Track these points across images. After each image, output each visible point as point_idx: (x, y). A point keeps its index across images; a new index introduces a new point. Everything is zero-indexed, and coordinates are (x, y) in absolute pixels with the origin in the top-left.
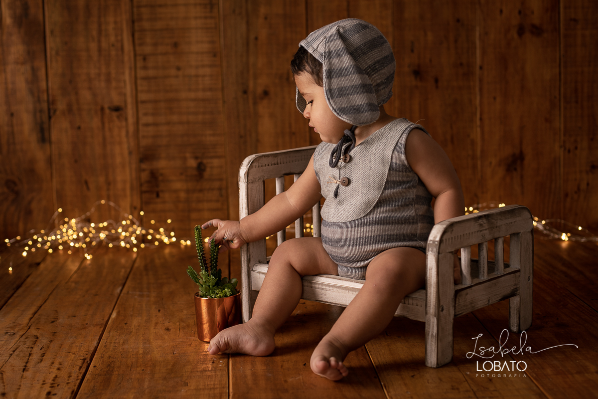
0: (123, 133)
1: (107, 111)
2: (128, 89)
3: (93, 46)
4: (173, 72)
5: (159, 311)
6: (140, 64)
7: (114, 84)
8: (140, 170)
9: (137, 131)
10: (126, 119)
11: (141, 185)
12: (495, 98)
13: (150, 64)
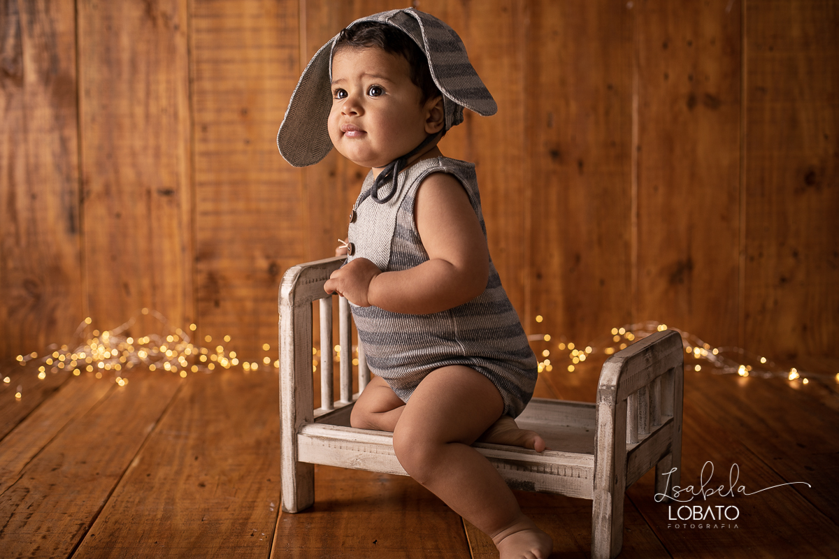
0: (175, 223)
1: (155, 195)
2: (183, 167)
3: (139, 111)
4: (240, 146)
5: (196, 458)
6: (198, 135)
7: (164, 160)
8: (195, 271)
9: (192, 221)
10: (179, 206)
11: (196, 290)
12: (656, 189)
13: (211, 134)
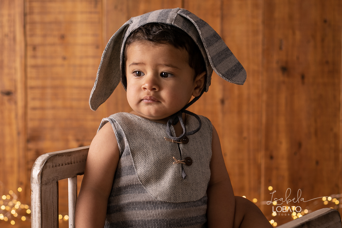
0: (13, 115)
2: (19, 76)
4: (59, 61)
6: (30, 53)
7: (6, 71)
8: (27, 149)
9: (25, 114)
10: (16, 103)
13: (39, 53)
